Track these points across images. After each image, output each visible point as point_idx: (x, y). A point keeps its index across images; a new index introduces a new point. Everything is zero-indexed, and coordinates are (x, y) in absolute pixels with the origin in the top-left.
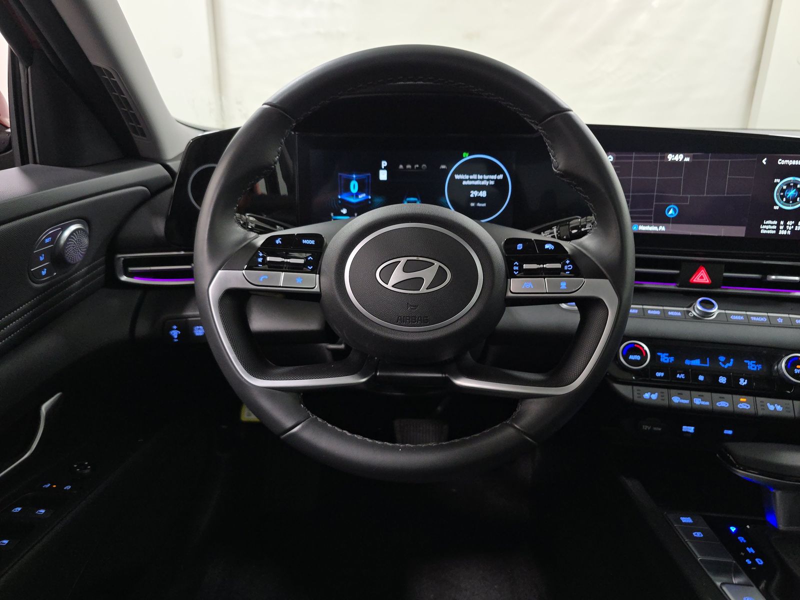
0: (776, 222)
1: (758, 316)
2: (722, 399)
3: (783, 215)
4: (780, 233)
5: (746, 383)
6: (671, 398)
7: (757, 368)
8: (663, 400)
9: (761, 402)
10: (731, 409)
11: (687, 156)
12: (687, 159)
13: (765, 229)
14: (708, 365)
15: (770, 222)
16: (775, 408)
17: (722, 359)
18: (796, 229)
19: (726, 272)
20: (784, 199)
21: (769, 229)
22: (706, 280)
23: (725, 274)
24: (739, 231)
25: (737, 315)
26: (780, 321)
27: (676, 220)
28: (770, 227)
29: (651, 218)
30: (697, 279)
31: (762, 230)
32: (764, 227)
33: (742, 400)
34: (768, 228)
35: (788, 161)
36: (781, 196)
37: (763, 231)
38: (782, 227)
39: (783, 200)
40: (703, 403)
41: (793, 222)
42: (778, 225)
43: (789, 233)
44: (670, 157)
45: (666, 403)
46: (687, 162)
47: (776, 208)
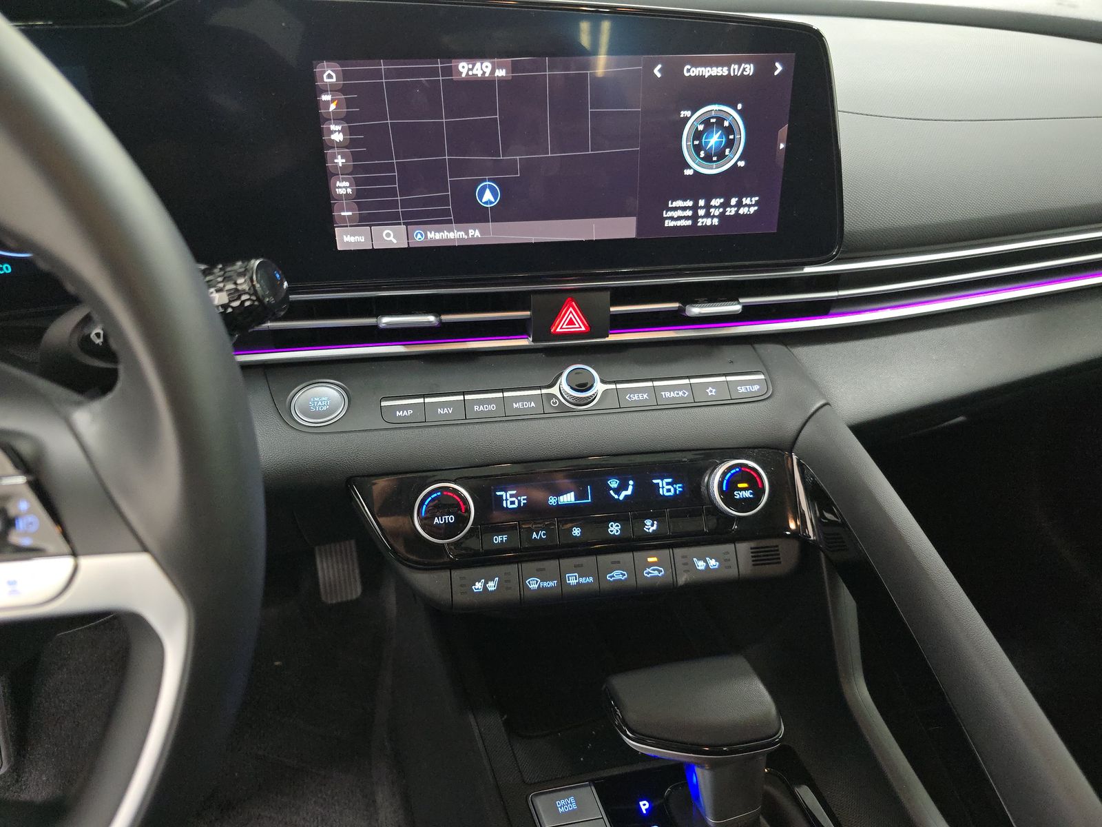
0: (689, 203)
1: (674, 388)
2: (617, 565)
3: (702, 188)
4: (699, 224)
5: (655, 527)
6: (524, 582)
7: (675, 489)
8: (508, 588)
9: (683, 557)
10: (633, 582)
11: (500, 67)
12: (501, 73)
13: (672, 218)
14: (590, 501)
15: (679, 203)
16: (707, 565)
17: (614, 483)
18: (727, 214)
19: (614, 304)
20: (702, 154)
21: (679, 218)
22: (579, 326)
23: (612, 309)
24: (623, 228)
25: (637, 391)
26: (711, 392)
27: (499, 214)
28: (680, 213)
29: (447, 213)
30: (562, 327)
31: (666, 222)
32: (670, 214)
33: (650, 560)
34: (678, 215)
35: (703, 69)
36: (695, 146)
37: (668, 223)
38: (701, 212)
39: (698, 155)
40: (583, 580)
41: (722, 200)
42: (695, 208)
43: (716, 221)
44: (464, 68)
45: (513, 594)
46: (502, 81)
47: (688, 172)
